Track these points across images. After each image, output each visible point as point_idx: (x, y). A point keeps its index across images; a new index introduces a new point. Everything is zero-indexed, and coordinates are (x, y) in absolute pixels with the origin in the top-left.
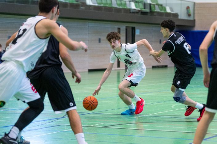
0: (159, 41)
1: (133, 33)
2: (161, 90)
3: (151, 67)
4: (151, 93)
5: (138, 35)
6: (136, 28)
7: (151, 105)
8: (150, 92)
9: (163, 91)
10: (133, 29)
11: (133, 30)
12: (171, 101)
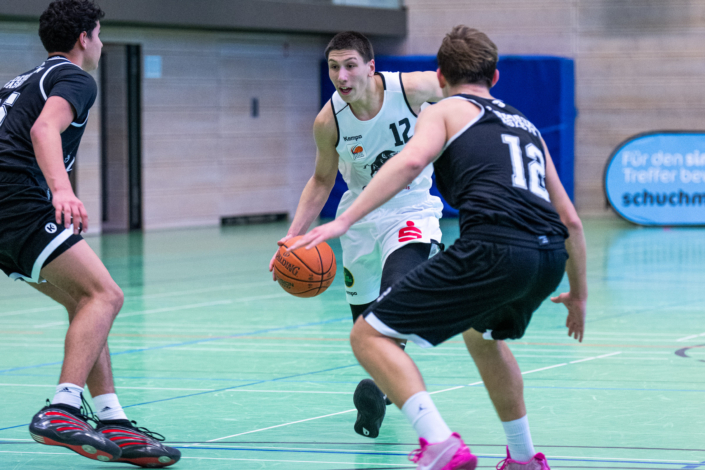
0: (248, 105)
1: (134, 70)
2: (261, 327)
3: (216, 222)
4: (213, 343)
5: (154, 81)
6: (145, 48)
7: (216, 394)
8: (212, 339)
9: (266, 331)
10: (134, 53)
11: (134, 60)
12: (302, 378)
